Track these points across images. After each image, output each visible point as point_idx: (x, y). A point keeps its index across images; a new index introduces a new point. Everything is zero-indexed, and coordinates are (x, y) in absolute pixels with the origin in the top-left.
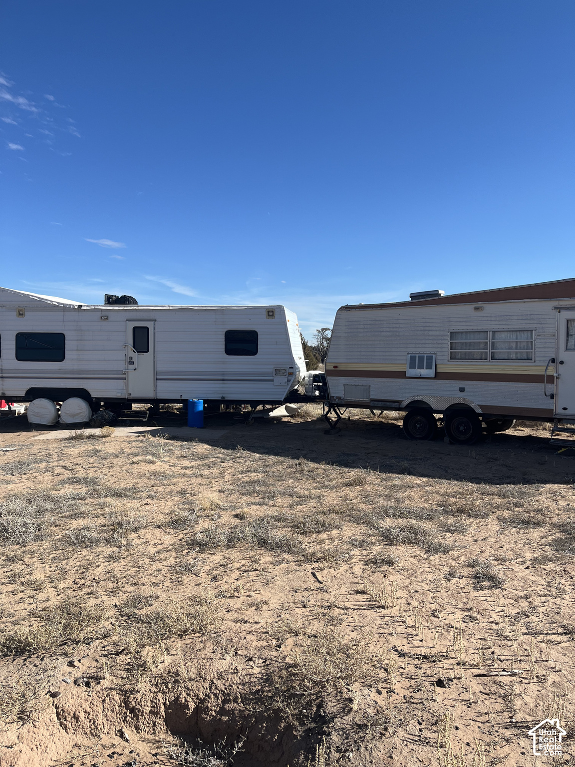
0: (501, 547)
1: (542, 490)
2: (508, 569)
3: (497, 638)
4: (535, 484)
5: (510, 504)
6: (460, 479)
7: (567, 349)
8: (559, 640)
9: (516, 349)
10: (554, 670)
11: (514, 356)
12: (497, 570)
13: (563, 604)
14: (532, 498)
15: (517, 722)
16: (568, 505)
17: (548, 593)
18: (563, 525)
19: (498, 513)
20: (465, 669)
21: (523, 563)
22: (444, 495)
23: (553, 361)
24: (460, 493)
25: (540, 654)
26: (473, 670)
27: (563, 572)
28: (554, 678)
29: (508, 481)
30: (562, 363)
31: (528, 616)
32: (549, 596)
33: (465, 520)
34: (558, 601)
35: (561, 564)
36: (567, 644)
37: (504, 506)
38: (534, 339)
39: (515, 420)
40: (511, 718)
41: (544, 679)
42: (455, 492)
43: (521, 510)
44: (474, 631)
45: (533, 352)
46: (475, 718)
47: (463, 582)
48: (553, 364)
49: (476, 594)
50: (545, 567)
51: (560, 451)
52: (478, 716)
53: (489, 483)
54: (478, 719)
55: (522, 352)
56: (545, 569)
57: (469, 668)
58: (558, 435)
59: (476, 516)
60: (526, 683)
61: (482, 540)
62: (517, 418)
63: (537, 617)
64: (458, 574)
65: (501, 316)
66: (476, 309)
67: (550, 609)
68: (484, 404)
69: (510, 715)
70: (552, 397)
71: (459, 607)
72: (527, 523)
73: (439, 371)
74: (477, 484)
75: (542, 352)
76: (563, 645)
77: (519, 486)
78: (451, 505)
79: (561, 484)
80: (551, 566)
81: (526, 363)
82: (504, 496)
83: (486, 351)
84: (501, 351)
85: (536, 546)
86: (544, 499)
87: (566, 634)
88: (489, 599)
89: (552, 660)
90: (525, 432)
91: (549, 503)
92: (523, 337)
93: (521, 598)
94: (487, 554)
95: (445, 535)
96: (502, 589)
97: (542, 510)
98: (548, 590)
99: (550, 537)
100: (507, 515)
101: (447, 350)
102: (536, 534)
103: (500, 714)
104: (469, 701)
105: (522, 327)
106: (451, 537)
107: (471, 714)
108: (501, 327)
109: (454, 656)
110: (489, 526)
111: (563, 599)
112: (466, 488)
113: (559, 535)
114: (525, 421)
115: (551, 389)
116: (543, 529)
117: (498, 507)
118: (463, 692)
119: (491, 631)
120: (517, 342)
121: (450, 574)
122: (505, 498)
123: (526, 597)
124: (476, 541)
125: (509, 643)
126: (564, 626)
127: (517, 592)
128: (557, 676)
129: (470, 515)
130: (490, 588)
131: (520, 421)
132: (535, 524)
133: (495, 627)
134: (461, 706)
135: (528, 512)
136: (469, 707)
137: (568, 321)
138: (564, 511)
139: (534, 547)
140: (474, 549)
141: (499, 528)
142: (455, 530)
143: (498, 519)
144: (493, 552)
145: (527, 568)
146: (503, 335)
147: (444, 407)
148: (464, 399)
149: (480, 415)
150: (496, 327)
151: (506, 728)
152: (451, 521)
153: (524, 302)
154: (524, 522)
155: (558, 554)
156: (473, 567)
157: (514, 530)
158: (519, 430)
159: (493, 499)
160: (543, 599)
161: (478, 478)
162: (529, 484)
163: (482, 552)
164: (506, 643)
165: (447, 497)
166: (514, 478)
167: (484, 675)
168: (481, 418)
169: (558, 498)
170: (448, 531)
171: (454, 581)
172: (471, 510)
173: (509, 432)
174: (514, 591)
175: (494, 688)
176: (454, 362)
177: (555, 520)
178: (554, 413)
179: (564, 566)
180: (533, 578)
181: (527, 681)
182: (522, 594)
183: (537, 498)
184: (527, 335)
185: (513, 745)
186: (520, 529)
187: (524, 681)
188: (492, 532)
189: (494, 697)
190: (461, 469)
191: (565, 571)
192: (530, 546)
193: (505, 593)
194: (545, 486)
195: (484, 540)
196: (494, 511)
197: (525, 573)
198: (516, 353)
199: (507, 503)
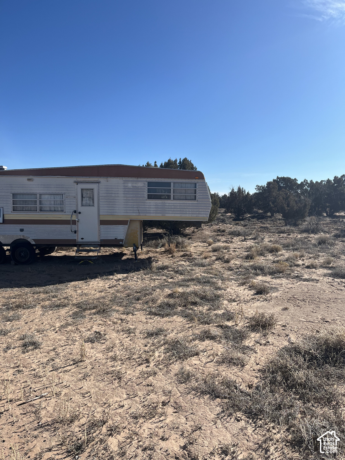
0: (42, 324)
1: (69, 286)
2: (45, 336)
3: (34, 379)
4: (65, 283)
5: (50, 297)
6: (19, 286)
7: (82, 205)
8: (70, 369)
9: (54, 205)
10: (66, 387)
11: (53, 209)
12: (38, 338)
13: (74, 348)
14: (63, 291)
15: (42, 424)
16: (82, 292)
17: (67, 343)
18: (79, 303)
19: (42, 303)
20: (12, 404)
21: (54, 330)
22: (8, 298)
23: (75, 212)
24: (19, 295)
25: (59, 380)
26: (17, 403)
27: (76, 330)
28: (66, 391)
29: (50, 283)
30: (80, 213)
31: (54, 360)
32: (67, 345)
33: (21, 312)
34: (72, 347)
35: (75, 326)
36: (74, 370)
37: (46, 298)
38: (64, 199)
39: (56, 247)
40: (39, 423)
41: (60, 394)
42: (15, 295)
43: (56, 299)
44: (20, 379)
45: (64, 207)
46: (16, 431)
47: (15, 351)
48: (75, 214)
49: (23, 356)
50: (66, 329)
51: (80, 263)
52: (18, 429)
53: (38, 286)
54: (18, 431)
55: (58, 207)
56: (66, 331)
57: (15, 402)
58: (80, 253)
59: (28, 308)
60: (49, 400)
61: (31, 321)
62: (58, 245)
63: (59, 359)
64: (13, 346)
65: (44, 185)
66: (29, 180)
67: (67, 352)
68: (36, 238)
69: (38, 421)
70: (75, 232)
71: (12, 366)
72: (58, 306)
73: (5, 218)
74: (30, 288)
75: (69, 207)
76: (72, 371)
77: (56, 285)
78: (11, 304)
79: (79, 281)
80: (70, 328)
81: (60, 213)
82: (47, 292)
83: (36, 206)
84: (46, 206)
85: (63, 318)
86: (70, 291)
87: (74, 364)
88: (31, 356)
89: (65, 382)
90: (63, 253)
91: (72, 293)
92: (58, 198)
93: (51, 350)
94: (33, 329)
95: (6, 323)
96: (40, 348)
97: (68, 297)
98: (67, 342)
99: (71, 312)
100: (47, 304)
101: (11, 205)
102: (63, 312)
103: (32, 423)
104: (13, 422)
105: (57, 192)
106: (10, 324)
107: (14, 429)
108: (45, 192)
109: (5, 398)
110: (36, 312)
111: (75, 345)
112: (23, 291)
113: (75, 310)
114: (63, 247)
115: (74, 227)
116: (67, 308)
117: (43, 300)
118: (10, 418)
119: (31, 375)
120: (54, 201)
121: (7, 348)
122: (47, 294)
123: (54, 349)
124: (27, 323)
125: (41, 379)
126: (74, 360)
127: (49, 348)
128: (67, 389)
129: (24, 308)
130: (32, 350)
131: (60, 247)
132: (63, 306)
133: (33, 372)
134: (7, 427)
135: (60, 300)
136: (13, 425)
137: (82, 189)
138: (80, 296)
139: (62, 319)
140: (25, 328)
141: (42, 312)
142: (13, 319)
143: (42, 307)
144: (37, 328)
145: (56, 332)
146: (46, 196)
147: (10, 241)
148: (23, 236)
149: (34, 245)
150: (42, 192)
151: (36, 430)
152: (11, 313)
153: (58, 177)
154: (57, 306)
155: (75, 320)
156: (23, 339)
157: (51, 312)
158: (59, 253)
159: (39, 296)
160: (64, 348)
161: (32, 284)
162: (62, 283)
163: (30, 329)
164: (39, 379)
165: (10, 299)
166: (54, 281)
167: (24, 403)
168: (35, 247)
169: (77, 289)
170: (9, 320)
171: (10, 351)
172: (25, 304)
173: (53, 254)
174: (47, 348)
175: (29, 409)
176: (16, 213)
177: (75, 302)
178: (77, 242)
179: (77, 326)
180: (59, 337)
181: (49, 398)
182: (52, 348)
183: (65, 291)
184: (60, 197)
185: (39, 438)
186: (54, 310)
187: (48, 399)
188: (38, 316)
189: (29, 414)
190: (21, 280)
191: (77, 329)
192: (59, 319)
193: (42, 350)
194: (71, 283)
195: (32, 321)
196: (40, 303)
197: (55, 336)
198: (54, 207)
199: (48, 297)
